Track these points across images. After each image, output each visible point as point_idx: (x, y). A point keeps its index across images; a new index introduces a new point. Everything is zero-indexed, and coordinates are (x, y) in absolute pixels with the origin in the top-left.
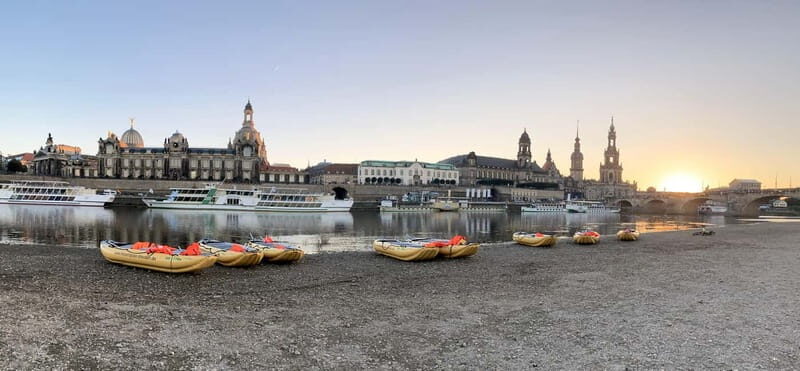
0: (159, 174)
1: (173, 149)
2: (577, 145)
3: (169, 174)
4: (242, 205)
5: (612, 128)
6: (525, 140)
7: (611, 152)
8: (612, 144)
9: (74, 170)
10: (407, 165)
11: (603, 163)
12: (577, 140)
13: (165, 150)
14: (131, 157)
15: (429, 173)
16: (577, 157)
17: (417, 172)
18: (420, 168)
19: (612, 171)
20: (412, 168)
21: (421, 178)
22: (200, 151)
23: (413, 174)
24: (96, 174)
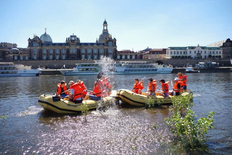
0: (64, 57)
1: (71, 43)
3: (69, 56)
9: (14, 56)
10: (193, 48)
13: (67, 44)
14: (47, 48)
15: (205, 52)
17: (199, 51)
18: (201, 49)
20: (196, 49)
21: (202, 55)
22: (86, 44)
23: (197, 52)
24: (27, 58)
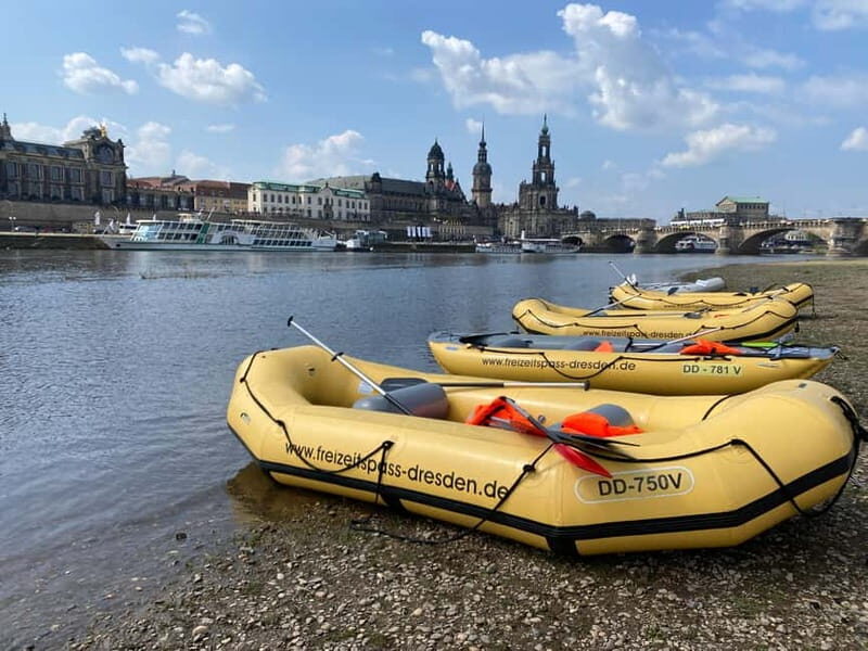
2: (483, 154)
4: (238, 244)
5: (545, 131)
6: (436, 154)
7: (544, 164)
8: (544, 154)
11: (530, 181)
12: (483, 145)
15: (340, 202)
16: (483, 172)
17: (327, 200)
18: (331, 195)
19: (544, 193)
20: (321, 195)
21: (333, 209)
23: (323, 203)
